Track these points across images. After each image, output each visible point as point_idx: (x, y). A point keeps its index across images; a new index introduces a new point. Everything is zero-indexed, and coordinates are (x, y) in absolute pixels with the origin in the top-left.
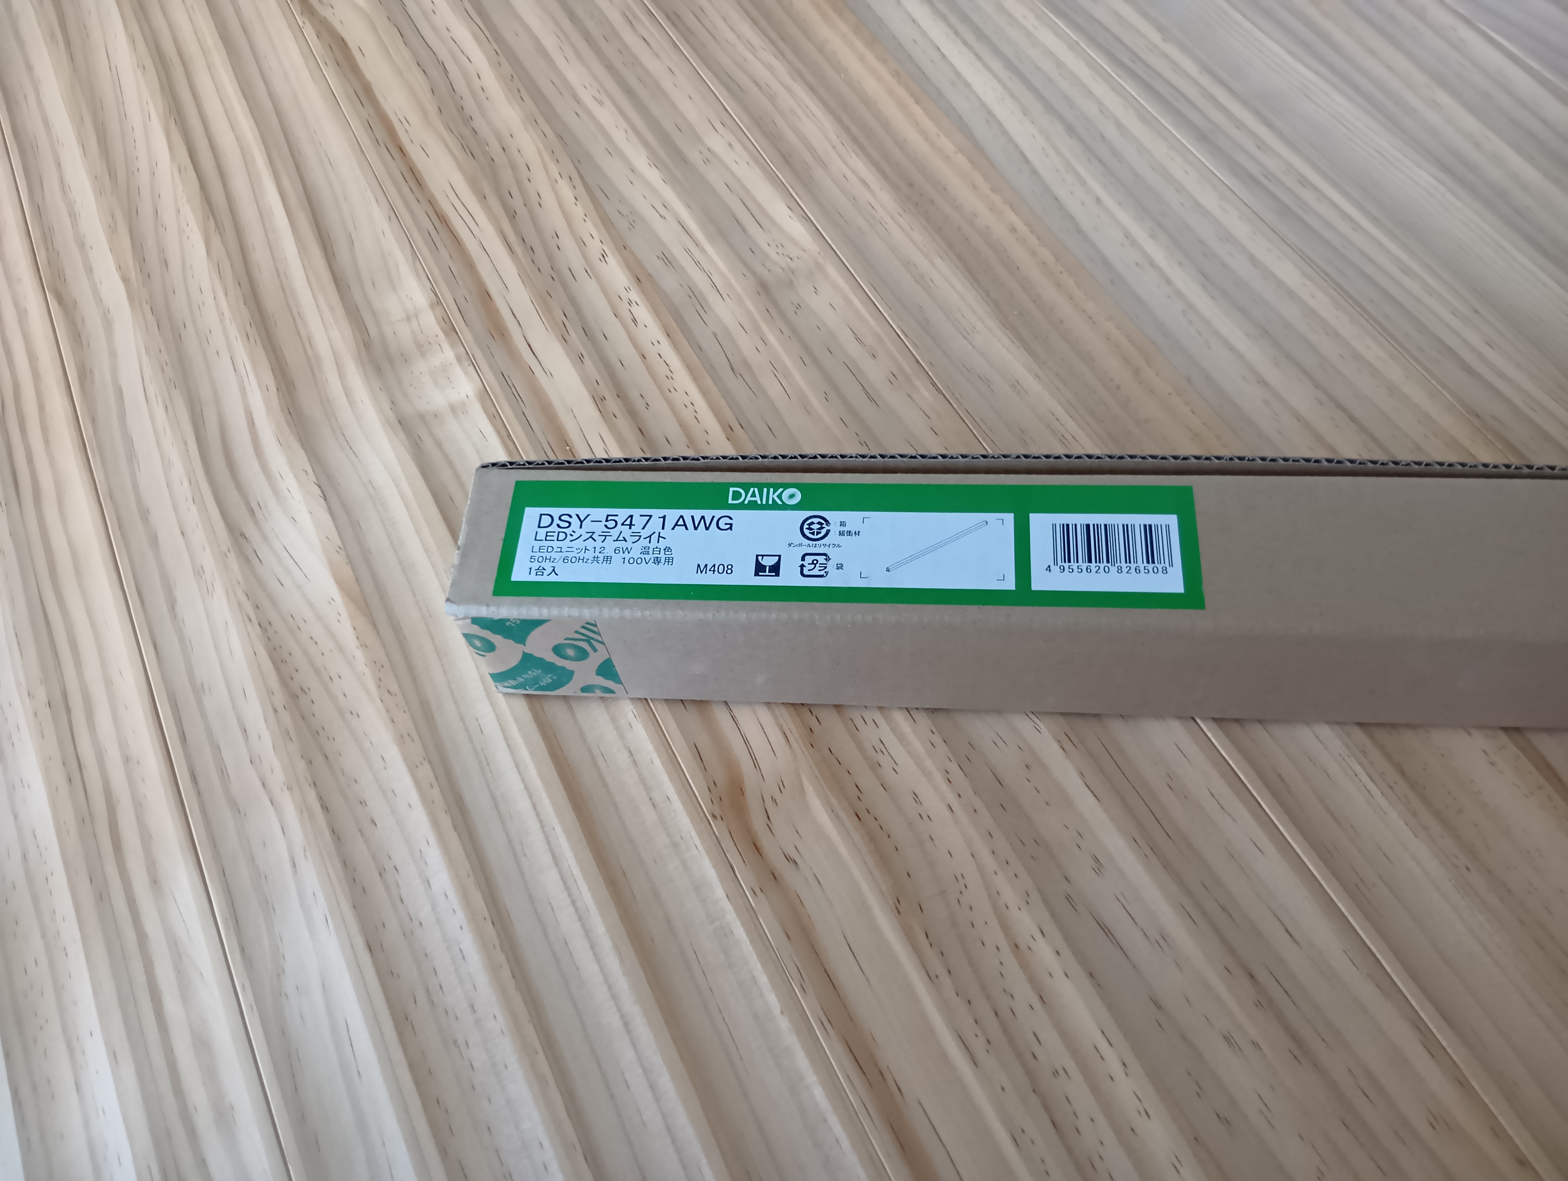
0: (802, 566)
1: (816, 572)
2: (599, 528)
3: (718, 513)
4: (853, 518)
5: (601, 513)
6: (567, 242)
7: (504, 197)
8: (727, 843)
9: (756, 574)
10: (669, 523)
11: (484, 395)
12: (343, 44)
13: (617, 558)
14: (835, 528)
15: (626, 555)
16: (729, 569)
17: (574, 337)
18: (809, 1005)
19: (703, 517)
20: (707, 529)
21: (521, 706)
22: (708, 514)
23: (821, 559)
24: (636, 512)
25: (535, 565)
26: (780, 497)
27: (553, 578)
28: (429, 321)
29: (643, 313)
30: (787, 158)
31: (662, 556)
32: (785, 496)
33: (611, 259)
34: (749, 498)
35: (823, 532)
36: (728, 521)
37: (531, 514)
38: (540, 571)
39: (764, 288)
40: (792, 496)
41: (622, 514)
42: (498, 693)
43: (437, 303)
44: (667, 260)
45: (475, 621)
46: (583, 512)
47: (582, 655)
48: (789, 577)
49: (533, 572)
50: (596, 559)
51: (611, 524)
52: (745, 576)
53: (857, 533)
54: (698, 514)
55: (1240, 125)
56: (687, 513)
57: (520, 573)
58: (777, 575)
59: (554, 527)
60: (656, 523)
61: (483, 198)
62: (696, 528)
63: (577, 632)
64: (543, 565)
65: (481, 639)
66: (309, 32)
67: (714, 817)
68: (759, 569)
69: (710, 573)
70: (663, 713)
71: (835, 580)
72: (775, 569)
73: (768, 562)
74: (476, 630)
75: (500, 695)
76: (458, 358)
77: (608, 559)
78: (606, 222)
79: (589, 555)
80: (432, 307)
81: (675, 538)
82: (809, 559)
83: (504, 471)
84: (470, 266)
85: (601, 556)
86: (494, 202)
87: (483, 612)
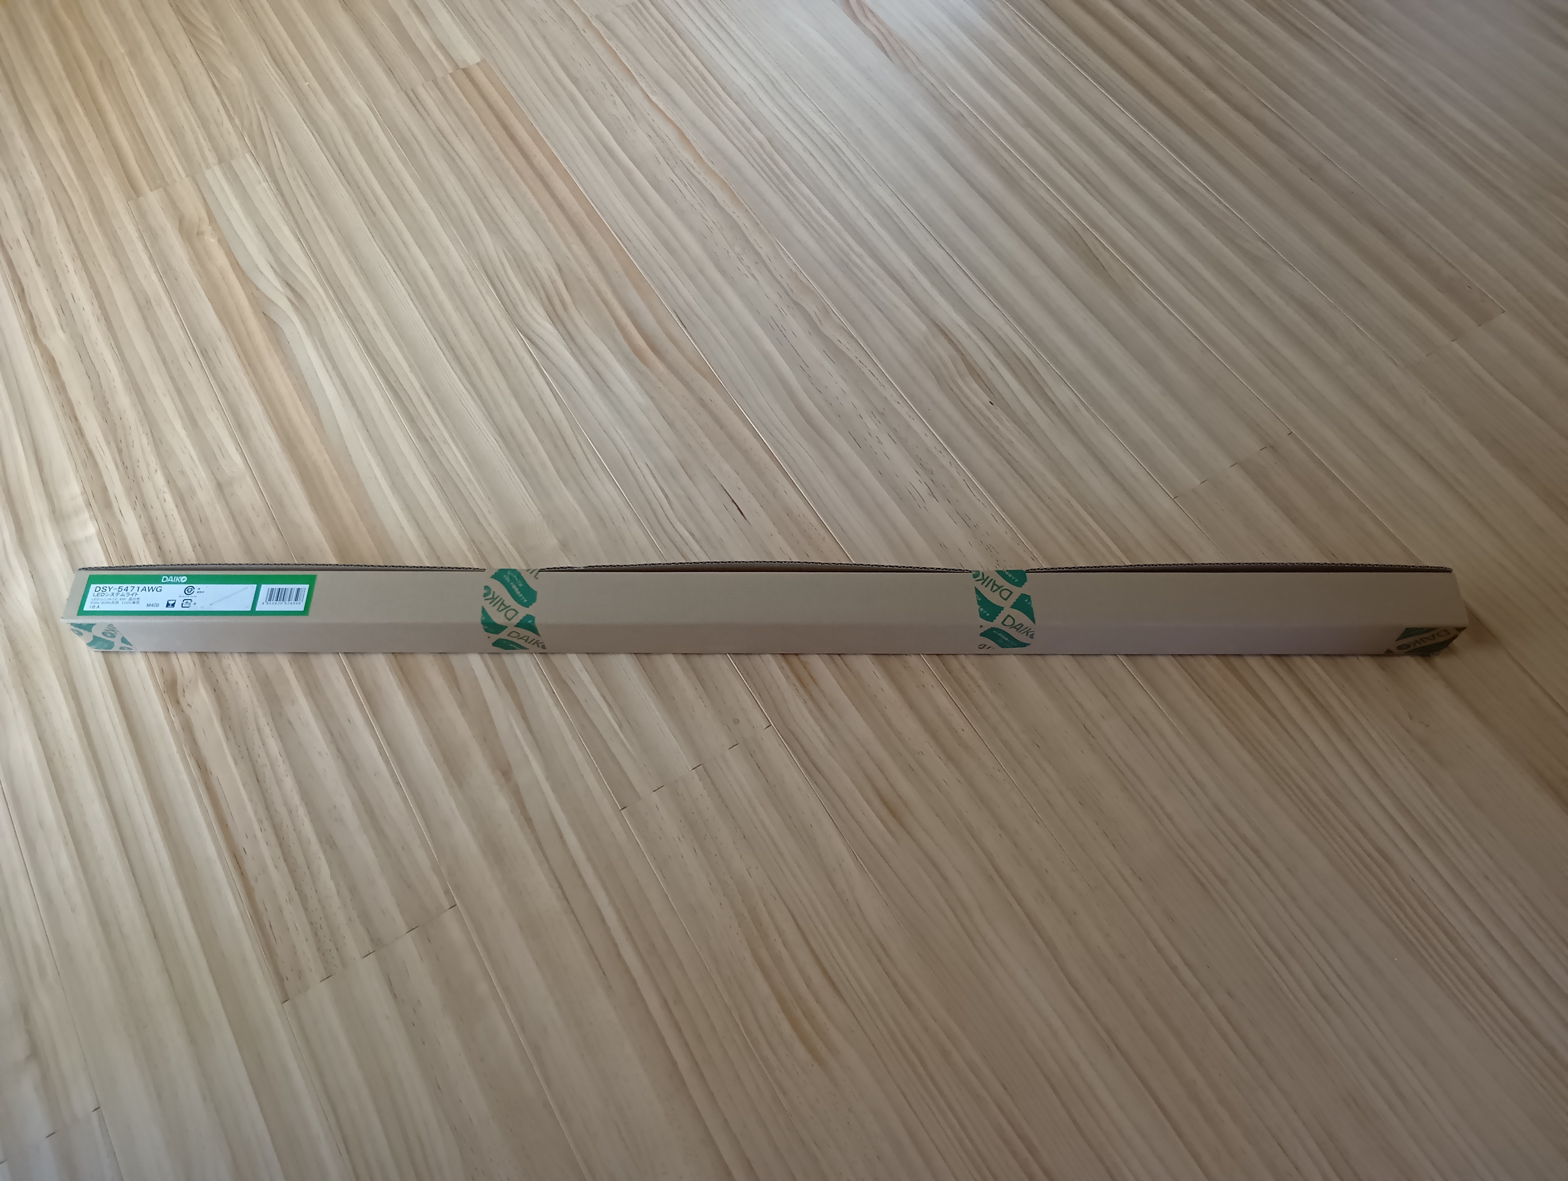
0: (182, 604)
1: (187, 606)
2: (116, 591)
3: (157, 586)
4: (203, 587)
5: (117, 586)
6: (142, 464)
7: (118, 442)
8: (168, 700)
9: (167, 607)
10: (140, 590)
11: (99, 532)
12: (53, 360)
13: (120, 602)
14: (196, 590)
15: (124, 601)
16: (157, 605)
17: (138, 507)
18: (187, 751)
19: (152, 587)
20: (153, 591)
21: (101, 655)
22: (154, 586)
23: (189, 601)
24: (129, 586)
25: (92, 605)
26: (180, 580)
27: (98, 609)
28: (80, 500)
29: (168, 497)
30: (240, 426)
31: (136, 601)
32: (181, 579)
33: (159, 473)
34: (169, 580)
35: (192, 592)
36: (160, 588)
37: (93, 587)
38: (94, 607)
39: (220, 486)
40: (184, 579)
41: (124, 586)
42: (92, 650)
43: (84, 492)
44: (183, 473)
45: (72, 624)
46: (111, 586)
47: (113, 636)
48: (177, 608)
49: (91, 607)
50: (113, 602)
51: (120, 590)
52: (162, 608)
53: (203, 592)
54: (150, 586)
55: (429, 414)
56: (147, 586)
57: (87, 608)
58: (174, 607)
59: (101, 591)
60: (136, 589)
61: (108, 443)
62: (149, 591)
63: (107, 628)
64: (95, 605)
65: (76, 631)
66: (38, 353)
67: (164, 692)
68: (168, 605)
69: (151, 607)
70: (152, 657)
71: (192, 608)
72: (173, 605)
73: (171, 603)
74: (73, 627)
75: (93, 652)
76: (90, 517)
77: (117, 602)
78: (159, 455)
79: (111, 601)
80: (82, 494)
81: (141, 594)
82: (185, 601)
83: (86, 571)
84: (100, 475)
85: (115, 602)
86: (113, 445)
87: (74, 621)
